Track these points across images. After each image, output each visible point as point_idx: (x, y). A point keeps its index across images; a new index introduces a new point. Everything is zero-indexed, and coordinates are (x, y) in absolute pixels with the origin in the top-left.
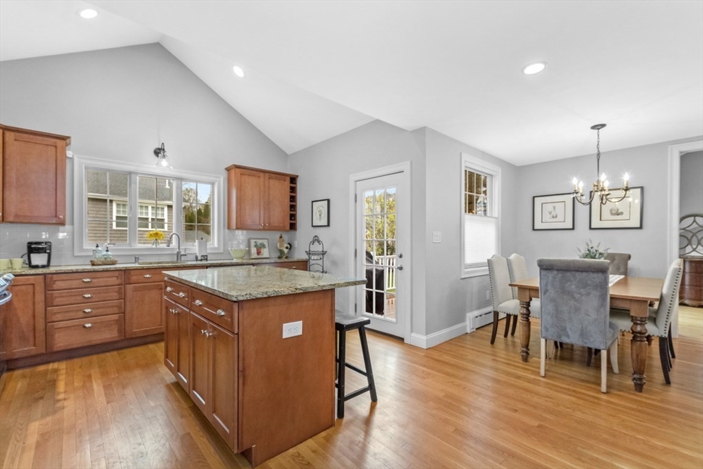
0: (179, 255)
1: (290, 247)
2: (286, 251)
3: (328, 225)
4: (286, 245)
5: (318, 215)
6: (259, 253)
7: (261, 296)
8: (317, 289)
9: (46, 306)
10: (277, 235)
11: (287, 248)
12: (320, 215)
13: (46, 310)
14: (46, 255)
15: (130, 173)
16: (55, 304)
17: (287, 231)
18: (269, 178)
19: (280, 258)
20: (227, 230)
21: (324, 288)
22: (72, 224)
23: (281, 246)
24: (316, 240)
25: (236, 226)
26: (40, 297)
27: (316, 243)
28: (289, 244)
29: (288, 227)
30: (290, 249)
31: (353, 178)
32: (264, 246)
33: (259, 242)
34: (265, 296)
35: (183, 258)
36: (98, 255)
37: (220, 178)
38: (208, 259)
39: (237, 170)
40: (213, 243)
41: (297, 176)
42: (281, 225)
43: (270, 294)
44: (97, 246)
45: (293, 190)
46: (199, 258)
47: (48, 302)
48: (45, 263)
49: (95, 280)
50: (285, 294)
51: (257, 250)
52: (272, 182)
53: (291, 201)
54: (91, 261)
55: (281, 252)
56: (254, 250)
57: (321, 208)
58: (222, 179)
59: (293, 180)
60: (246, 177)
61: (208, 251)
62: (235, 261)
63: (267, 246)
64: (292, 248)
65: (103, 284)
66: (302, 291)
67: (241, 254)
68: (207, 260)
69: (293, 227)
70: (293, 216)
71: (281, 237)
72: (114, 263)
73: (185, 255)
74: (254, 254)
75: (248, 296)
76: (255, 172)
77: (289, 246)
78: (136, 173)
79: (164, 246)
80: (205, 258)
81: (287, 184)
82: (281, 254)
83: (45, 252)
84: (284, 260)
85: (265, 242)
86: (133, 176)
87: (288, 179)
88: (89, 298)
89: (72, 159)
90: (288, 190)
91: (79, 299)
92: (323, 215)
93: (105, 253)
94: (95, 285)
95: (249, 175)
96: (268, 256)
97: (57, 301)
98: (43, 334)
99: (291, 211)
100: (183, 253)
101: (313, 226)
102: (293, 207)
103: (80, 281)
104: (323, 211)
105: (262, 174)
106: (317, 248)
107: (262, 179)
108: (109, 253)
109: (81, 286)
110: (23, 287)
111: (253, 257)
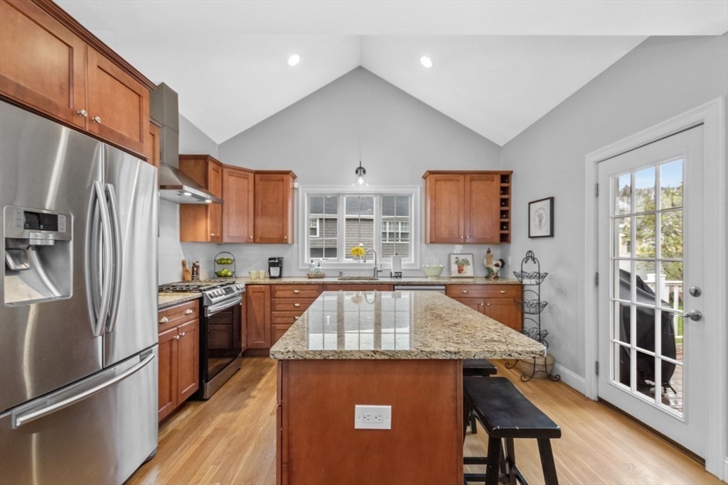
0: (376, 271)
1: (503, 264)
2: (495, 269)
3: (552, 235)
4: (495, 263)
5: (537, 221)
6: (460, 271)
7: (311, 357)
8: (418, 358)
9: (271, 310)
10: (484, 249)
11: (497, 265)
12: (540, 221)
13: (271, 313)
14: (279, 268)
15: (339, 194)
16: (277, 309)
17: (497, 244)
18: (471, 180)
19: (487, 277)
20: (424, 244)
21: (433, 357)
22: (298, 242)
23: (488, 263)
24: (530, 256)
25: (431, 239)
26: (268, 303)
27: (530, 261)
28: (501, 260)
29: (497, 238)
30: (502, 266)
31: (591, 158)
32: (467, 263)
33: (461, 258)
34: (319, 357)
35: (379, 274)
36: (312, 269)
37: (417, 187)
38: (403, 275)
39: (431, 175)
40: (411, 260)
41: (511, 172)
42: (488, 237)
43: (326, 355)
44: (312, 261)
45: (505, 190)
46: (393, 275)
47: (273, 308)
48: (277, 275)
49: (302, 292)
50: (353, 358)
51: (459, 267)
52: (475, 184)
53: (502, 206)
54: (308, 274)
55: (489, 270)
56: (454, 268)
57: (541, 211)
58: (419, 190)
59: (505, 177)
60: (442, 183)
61: (403, 268)
62: (429, 280)
63: (471, 262)
64: (505, 266)
65: (306, 296)
66: (387, 358)
67: (435, 272)
68: (401, 277)
69: (505, 238)
70: (505, 225)
71: (489, 252)
72: (322, 277)
73: (381, 271)
74: (455, 273)
75: (291, 355)
76: (452, 176)
77: (500, 264)
78: (343, 194)
79: (362, 261)
80: (399, 275)
81: (497, 184)
82: (489, 273)
83: (278, 266)
84: (492, 281)
85: (469, 258)
86: (341, 197)
87: (498, 178)
88: (297, 307)
89: (297, 189)
90: (498, 191)
91: (291, 307)
92: (544, 221)
93: (317, 267)
94: (302, 296)
95: (445, 180)
96: (472, 275)
97: (278, 307)
98: (269, 332)
99: (502, 217)
100: (379, 269)
101: (530, 237)
102: (505, 213)
103: (292, 292)
104: (544, 215)
105: (462, 177)
106: (530, 268)
107: (461, 183)
108: (320, 267)
109: (292, 296)
110: (259, 294)
111: (453, 275)
